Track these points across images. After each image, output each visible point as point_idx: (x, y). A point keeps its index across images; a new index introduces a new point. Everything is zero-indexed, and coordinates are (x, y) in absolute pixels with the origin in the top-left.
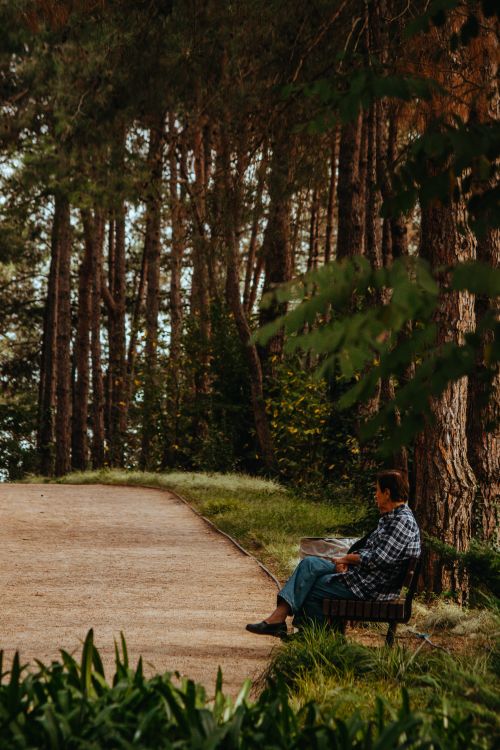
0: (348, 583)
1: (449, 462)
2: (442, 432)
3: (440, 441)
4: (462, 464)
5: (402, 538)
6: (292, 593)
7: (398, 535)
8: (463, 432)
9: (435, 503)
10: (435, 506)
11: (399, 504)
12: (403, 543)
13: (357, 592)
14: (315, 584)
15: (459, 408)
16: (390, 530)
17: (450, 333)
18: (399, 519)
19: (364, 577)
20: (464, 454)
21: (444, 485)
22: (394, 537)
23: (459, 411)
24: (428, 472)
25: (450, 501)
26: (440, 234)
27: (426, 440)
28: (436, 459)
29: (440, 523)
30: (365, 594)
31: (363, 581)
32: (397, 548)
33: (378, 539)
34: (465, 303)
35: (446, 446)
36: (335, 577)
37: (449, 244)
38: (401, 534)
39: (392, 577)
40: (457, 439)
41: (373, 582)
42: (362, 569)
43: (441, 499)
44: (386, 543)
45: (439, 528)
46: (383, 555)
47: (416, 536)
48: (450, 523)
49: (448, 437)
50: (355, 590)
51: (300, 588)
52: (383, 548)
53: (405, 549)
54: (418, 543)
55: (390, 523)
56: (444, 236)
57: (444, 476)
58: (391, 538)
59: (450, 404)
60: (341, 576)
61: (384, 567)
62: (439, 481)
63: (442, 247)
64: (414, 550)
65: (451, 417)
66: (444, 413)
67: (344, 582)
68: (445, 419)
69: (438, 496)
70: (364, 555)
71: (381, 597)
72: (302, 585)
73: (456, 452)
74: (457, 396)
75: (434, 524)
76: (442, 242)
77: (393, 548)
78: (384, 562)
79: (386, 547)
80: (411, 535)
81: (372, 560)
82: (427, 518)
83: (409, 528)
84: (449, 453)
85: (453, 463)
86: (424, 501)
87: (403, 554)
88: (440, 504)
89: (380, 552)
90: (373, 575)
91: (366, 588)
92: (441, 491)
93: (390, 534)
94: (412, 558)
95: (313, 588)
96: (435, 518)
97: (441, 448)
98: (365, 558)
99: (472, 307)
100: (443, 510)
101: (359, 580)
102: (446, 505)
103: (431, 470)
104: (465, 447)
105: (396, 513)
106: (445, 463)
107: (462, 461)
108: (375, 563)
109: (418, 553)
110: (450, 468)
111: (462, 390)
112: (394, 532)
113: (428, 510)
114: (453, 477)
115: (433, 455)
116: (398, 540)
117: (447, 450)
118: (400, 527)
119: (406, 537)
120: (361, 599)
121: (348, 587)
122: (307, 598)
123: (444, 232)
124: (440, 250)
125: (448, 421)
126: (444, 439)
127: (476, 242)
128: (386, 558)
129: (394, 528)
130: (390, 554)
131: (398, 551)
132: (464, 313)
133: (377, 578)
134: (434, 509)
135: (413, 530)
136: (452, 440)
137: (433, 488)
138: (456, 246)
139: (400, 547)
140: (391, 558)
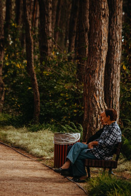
0: (94, 153)
1: (98, 102)
2: (95, 90)
3: (95, 94)
4: (103, 103)
5: (115, 135)
6: (72, 157)
7: (114, 134)
8: (103, 90)
9: (93, 118)
10: (93, 119)
11: (113, 122)
12: (115, 137)
13: (98, 157)
14: (80, 153)
15: (102, 80)
16: (111, 132)
17: (98, 51)
18: (114, 128)
19: (100, 150)
20: (103, 99)
21: (96, 111)
22: (113, 135)
23: (102, 82)
24: (90, 106)
25: (98, 117)
26: (95, 11)
27: (89, 93)
28: (93, 101)
29: (95, 126)
30: (101, 158)
31: (100, 152)
32: (113, 139)
33: (106, 136)
34: (104, 39)
35: (97, 95)
36: (89, 150)
37: (98, 16)
38: (115, 134)
39: (111, 150)
40: (101, 93)
41: (104, 152)
42: (99, 147)
43: (95, 116)
44: (109, 137)
45: (94, 128)
46: (108, 142)
47: (120, 135)
48: (99, 126)
49: (98, 92)
50: (97, 155)
51: (75, 155)
52: (108, 139)
53: (116, 139)
54: (121, 137)
55: (110, 129)
56: (96, 12)
57: (96, 107)
58: (111, 135)
59: (98, 79)
60: (91, 150)
61: (108, 147)
62: (94, 109)
63: (95, 16)
64: (119, 140)
65: (99, 84)
66: (96, 82)
67: (92, 152)
68: (96, 85)
69: (94, 115)
70: (100, 142)
71: (106, 158)
72: (76, 153)
73: (100, 98)
74: (101, 76)
75: (93, 126)
76: (95, 14)
77: (112, 139)
78: (108, 145)
79: (109, 139)
80: (119, 134)
81: (104, 144)
82: (89, 124)
83: (118, 131)
84: (98, 98)
85: (99, 102)
86: (88, 117)
87: (115, 142)
88: (95, 118)
89: (107, 141)
90: (103, 150)
91: (101, 155)
92: (95, 113)
93: (111, 134)
94: (119, 143)
95: (79, 155)
96: (93, 124)
97: (95, 96)
98: (101, 143)
99: (107, 40)
100: (96, 121)
101: (98, 152)
102: (97, 119)
103: (91, 105)
104: (104, 96)
105: (112, 125)
106: (97, 102)
107: (103, 101)
108: (105, 145)
109: (121, 141)
110: (98, 104)
111: (103, 73)
112: (112, 133)
113: (90, 121)
114: (100, 108)
115: (92, 99)
116: (114, 136)
117: (97, 97)
118: (115, 131)
119: (117, 135)
120: (99, 159)
121: (94, 154)
122: (77, 159)
123: (96, 11)
124: (95, 18)
125: (97, 85)
126: (96, 93)
127: (108, 15)
128: (109, 143)
129: (112, 131)
130: (111, 141)
131: (114, 140)
132: (104, 43)
133: (105, 151)
134: (92, 120)
135: (119, 132)
136: (99, 93)
137: (92, 112)
138: (101, 16)
139: (115, 139)
140: (111, 143)
